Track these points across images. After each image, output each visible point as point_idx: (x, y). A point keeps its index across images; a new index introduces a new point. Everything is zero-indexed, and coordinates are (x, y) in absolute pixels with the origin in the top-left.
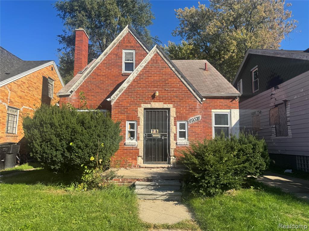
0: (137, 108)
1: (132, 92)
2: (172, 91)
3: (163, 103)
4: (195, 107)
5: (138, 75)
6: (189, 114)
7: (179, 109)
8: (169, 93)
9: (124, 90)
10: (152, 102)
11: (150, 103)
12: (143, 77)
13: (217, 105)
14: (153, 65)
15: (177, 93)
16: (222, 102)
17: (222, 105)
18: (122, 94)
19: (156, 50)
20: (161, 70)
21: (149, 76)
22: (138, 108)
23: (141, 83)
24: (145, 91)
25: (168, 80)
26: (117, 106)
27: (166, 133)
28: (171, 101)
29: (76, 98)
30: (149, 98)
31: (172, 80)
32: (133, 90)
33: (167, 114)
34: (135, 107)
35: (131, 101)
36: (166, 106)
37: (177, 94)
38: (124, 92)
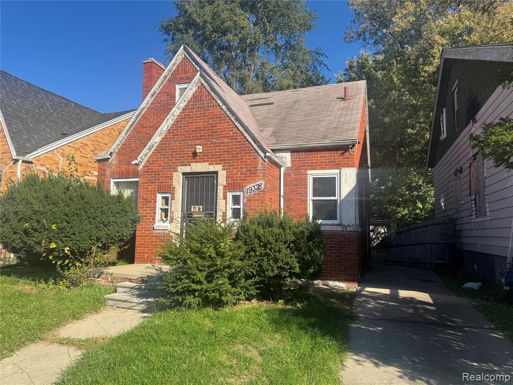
0: (172, 174)
1: (166, 149)
2: (222, 143)
3: (208, 163)
4: (256, 167)
5: (174, 122)
6: (246, 180)
7: (231, 171)
8: (217, 146)
9: (155, 147)
10: (192, 162)
11: (190, 165)
12: (182, 124)
13: (318, 162)
14: (195, 105)
15: (228, 146)
16: (326, 156)
17: (326, 162)
18: (153, 153)
19: (199, 79)
20: (206, 111)
21: (189, 123)
22: (174, 173)
23: (178, 135)
24: (184, 146)
25: (216, 126)
26: (145, 172)
27: (213, 211)
28: (220, 161)
29: (116, 162)
30: (190, 156)
31: (223, 126)
32: (167, 147)
33: (215, 181)
34: (168, 171)
35: (164, 163)
36: (212, 168)
37: (229, 149)
38: (155, 150)
